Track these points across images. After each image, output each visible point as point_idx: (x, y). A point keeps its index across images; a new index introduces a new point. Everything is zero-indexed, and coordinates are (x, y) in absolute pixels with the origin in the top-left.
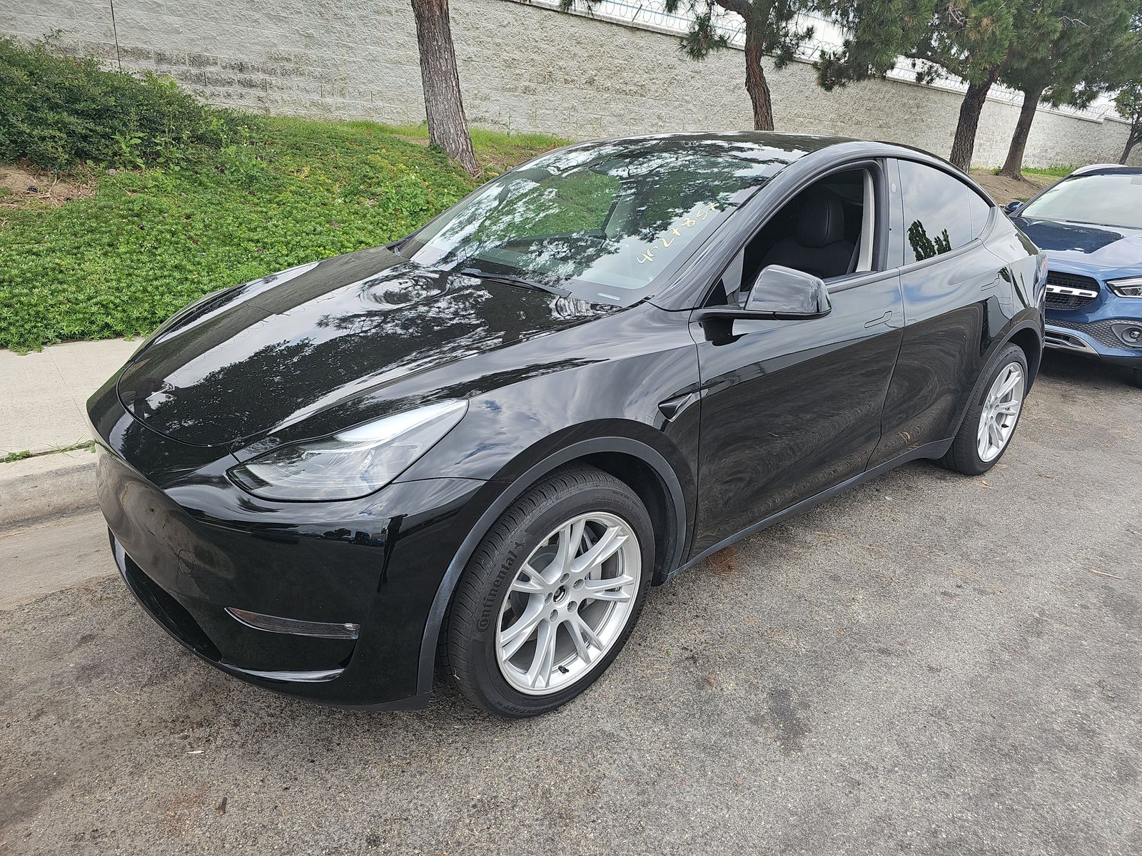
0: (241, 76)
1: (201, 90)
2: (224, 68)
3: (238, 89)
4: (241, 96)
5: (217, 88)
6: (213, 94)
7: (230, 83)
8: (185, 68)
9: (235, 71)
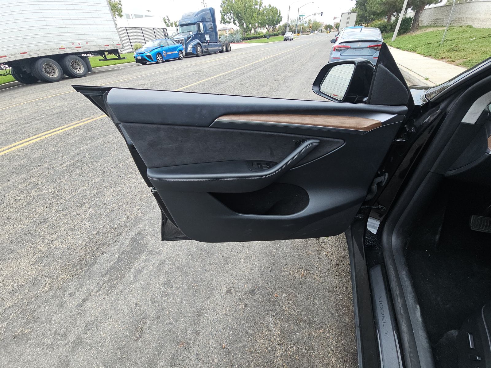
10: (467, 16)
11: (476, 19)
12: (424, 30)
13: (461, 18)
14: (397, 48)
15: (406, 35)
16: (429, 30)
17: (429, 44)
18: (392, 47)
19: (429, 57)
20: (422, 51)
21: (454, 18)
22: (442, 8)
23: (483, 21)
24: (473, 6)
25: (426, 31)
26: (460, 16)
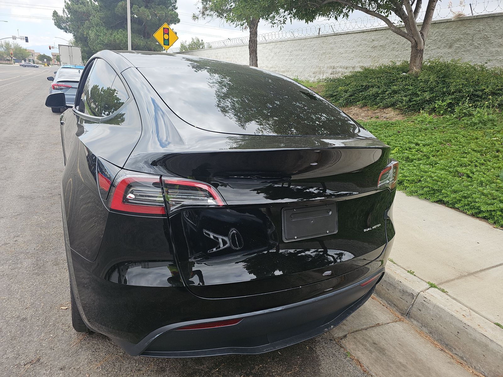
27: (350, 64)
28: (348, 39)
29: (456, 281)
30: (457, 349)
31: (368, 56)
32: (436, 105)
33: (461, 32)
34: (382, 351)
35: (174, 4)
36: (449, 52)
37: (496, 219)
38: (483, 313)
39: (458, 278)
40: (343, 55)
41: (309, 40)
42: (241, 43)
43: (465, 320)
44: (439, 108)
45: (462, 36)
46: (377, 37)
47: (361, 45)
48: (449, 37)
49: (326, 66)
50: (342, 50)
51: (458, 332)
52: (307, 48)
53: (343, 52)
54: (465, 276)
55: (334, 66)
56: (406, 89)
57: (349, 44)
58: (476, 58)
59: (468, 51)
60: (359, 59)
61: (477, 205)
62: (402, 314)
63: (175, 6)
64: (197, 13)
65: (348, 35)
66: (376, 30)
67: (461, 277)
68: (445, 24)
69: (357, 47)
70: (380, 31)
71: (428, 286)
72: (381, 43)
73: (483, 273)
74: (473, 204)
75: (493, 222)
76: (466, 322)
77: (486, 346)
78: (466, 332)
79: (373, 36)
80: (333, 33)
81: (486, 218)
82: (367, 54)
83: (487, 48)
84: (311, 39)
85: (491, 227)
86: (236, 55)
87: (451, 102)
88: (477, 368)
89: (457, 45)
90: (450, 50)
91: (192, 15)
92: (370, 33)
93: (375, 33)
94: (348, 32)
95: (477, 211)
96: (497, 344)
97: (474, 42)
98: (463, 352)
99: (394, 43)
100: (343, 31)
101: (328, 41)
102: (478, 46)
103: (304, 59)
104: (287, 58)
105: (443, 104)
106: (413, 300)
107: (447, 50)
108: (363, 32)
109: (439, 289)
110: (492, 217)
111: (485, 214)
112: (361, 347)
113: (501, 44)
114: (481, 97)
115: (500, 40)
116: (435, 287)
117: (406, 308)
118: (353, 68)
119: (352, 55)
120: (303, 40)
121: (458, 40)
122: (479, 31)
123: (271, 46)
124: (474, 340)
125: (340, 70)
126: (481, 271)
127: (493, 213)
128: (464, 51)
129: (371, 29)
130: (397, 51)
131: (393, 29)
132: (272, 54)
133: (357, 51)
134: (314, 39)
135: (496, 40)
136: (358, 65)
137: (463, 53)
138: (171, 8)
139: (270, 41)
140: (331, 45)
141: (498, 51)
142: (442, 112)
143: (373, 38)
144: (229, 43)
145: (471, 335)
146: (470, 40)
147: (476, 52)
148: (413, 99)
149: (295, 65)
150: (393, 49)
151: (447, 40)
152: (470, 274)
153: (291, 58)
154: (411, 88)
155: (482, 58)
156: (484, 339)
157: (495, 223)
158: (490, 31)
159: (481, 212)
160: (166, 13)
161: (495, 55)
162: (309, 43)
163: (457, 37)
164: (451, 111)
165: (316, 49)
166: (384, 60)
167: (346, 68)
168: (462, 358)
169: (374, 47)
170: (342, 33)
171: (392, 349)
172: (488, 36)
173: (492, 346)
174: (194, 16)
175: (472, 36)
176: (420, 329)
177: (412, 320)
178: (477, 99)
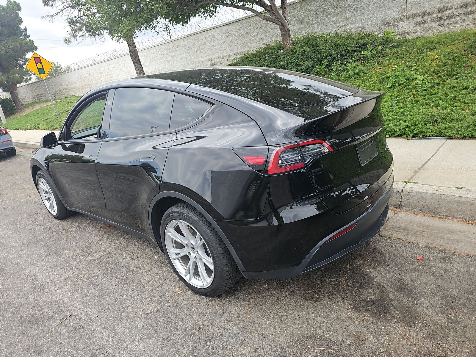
0: (465, 10)
1: (442, 24)
2: (456, 9)
3: (463, 17)
4: (464, 20)
5: (451, 20)
6: (448, 24)
7: (458, 16)
8: (436, 15)
9: (462, 8)
10: (66, 87)
11: (75, 88)
12: (32, 107)
13: (61, 90)
14: (16, 129)
15: (16, 116)
16: (38, 107)
17: (47, 119)
18: (10, 129)
19: (55, 130)
20: (46, 127)
21: (55, 91)
22: (36, 84)
23: (82, 89)
24: (65, 77)
25: (35, 108)
26: (59, 89)
27: (225, 53)
28: (216, 33)
29: (416, 176)
30: (442, 212)
31: (238, 44)
32: (318, 69)
33: (306, 10)
34: (405, 229)
35: (25, 33)
36: (302, 27)
37: (407, 134)
38: (445, 186)
39: (415, 174)
40: (216, 47)
41: (180, 41)
42: (112, 55)
43: (439, 193)
44: (320, 71)
45: (308, 13)
46: (241, 26)
47: (229, 35)
48: (299, 15)
49: (204, 60)
50: (213, 43)
51: (439, 202)
52: (181, 48)
53: (216, 45)
54: (418, 171)
55: (211, 58)
56: (289, 62)
57: (219, 36)
58: (323, 28)
59: (316, 23)
60: (232, 48)
61: (392, 128)
62: (397, 208)
63: (26, 34)
64: (68, 36)
65: (215, 29)
66: (238, 21)
67: (416, 173)
68: (292, 5)
69: (227, 38)
70: (242, 21)
71: (404, 184)
72: (246, 30)
73: (425, 166)
74: (388, 129)
75: (405, 136)
76: (441, 193)
77: (459, 201)
78: (443, 199)
79: (237, 26)
80: (201, 30)
81: (399, 135)
82: (237, 42)
83: (329, 19)
84: (183, 39)
85: (406, 140)
86: (111, 68)
87: (327, 65)
88: (458, 217)
89: (306, 20)
90: (302, 26)
91: (64, 39)
92: (234, 24)
93: (238, 23)
94: (214, 27)
95: (392, 133)
96: (465, 197)
97: (318, 16)
98: (446, 212)
99: (256, 29)
100: (209, 27)
101: (199, 38)
102: (322, 18)
103: (182, 58)
104: (164, 60)
105: (322, 67)
106: (401, 196)
107: (300, 26)
108: (228, 24)
109: (412, 183)
110: (403, 133)
111: (399, 133)
112: (394, 232)
113: (338, 13)
114: (346, 55)
115: (337, 10)
116: (408, 182)
117: (397, 203)
118: (229, 56)
119: (224, 46)
120: (175, 42)
121: (306, 16)
122: (320, 6)
123: (145, 52)
124: (450, 202)
125: (218, 60)
126: (423, 165)
127: (403, 130)
128: (313, 24)
129: (234, 20)
130: (261, 34)
131: (262, 17)
132: (149, 60)
133: (227, 41)
134: (185, 39)
135: (334, 11)
136: (232, 53)
137: (313, 25)
138: (22, 37)
139: (142, 49)
140: (203, 41)
141: (337, 19)
142: (323, 74)
143: (238, 27)
144: (99, 59)
145: (447, 199)
146: (315, 15)
147: (322, 23)
148: (298, 69)
149: (174, 65)
150: (258, 33)
151: (298, 18)
152: (420, 169)
153: (168, 59)
154: (293, 60)
155: (328, 26)
156: (456, 198)
157: (407, 137)
158: (327, 5)
159: (395, 132)
160: (20, 43)
161: (336, 22)
162: (182, 43)
163: (305, 14)
164: (329, 71)
165: (190, 47)
166: (253, 44)
167: (223, 58)
168: (447, 216)
169: (241, 35)
170: (209, 28)
171: (409, 226)
172: (327, 9)
173: (462, 200)
174: (65, 40)
175: (316, 11)
176: (412, 211)
177: (405, 208)
178: (343, 57)
